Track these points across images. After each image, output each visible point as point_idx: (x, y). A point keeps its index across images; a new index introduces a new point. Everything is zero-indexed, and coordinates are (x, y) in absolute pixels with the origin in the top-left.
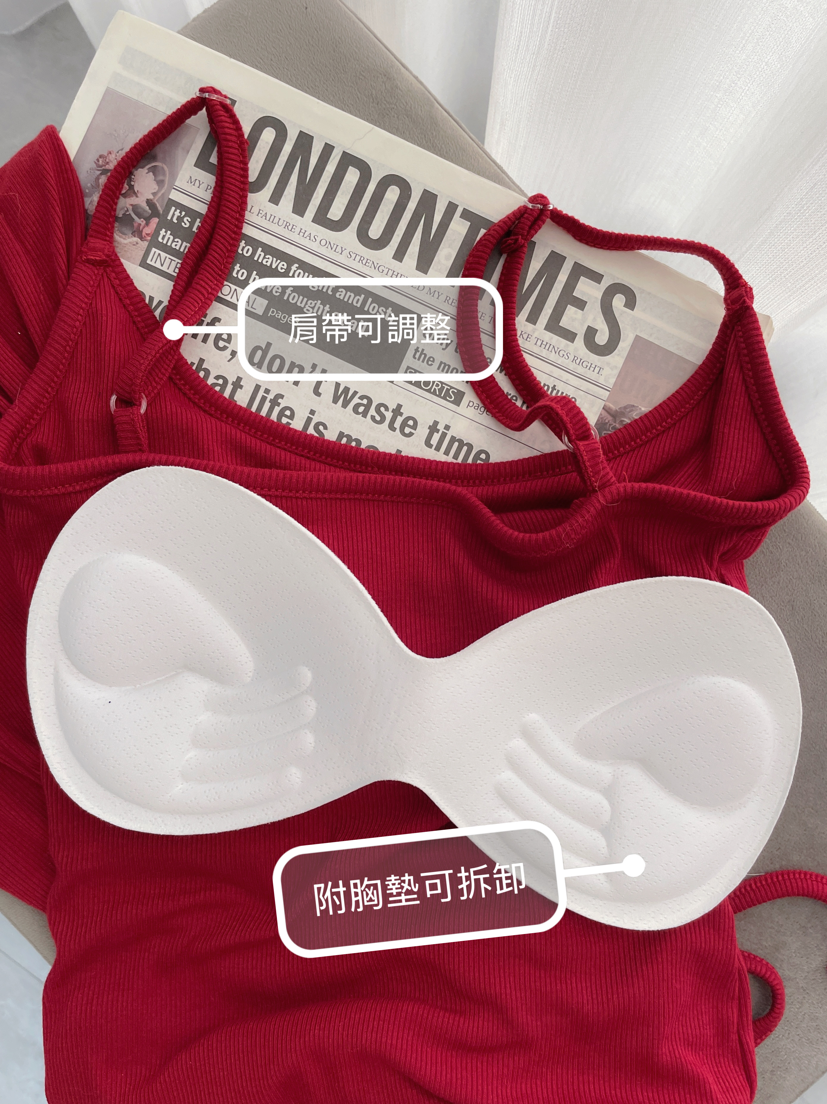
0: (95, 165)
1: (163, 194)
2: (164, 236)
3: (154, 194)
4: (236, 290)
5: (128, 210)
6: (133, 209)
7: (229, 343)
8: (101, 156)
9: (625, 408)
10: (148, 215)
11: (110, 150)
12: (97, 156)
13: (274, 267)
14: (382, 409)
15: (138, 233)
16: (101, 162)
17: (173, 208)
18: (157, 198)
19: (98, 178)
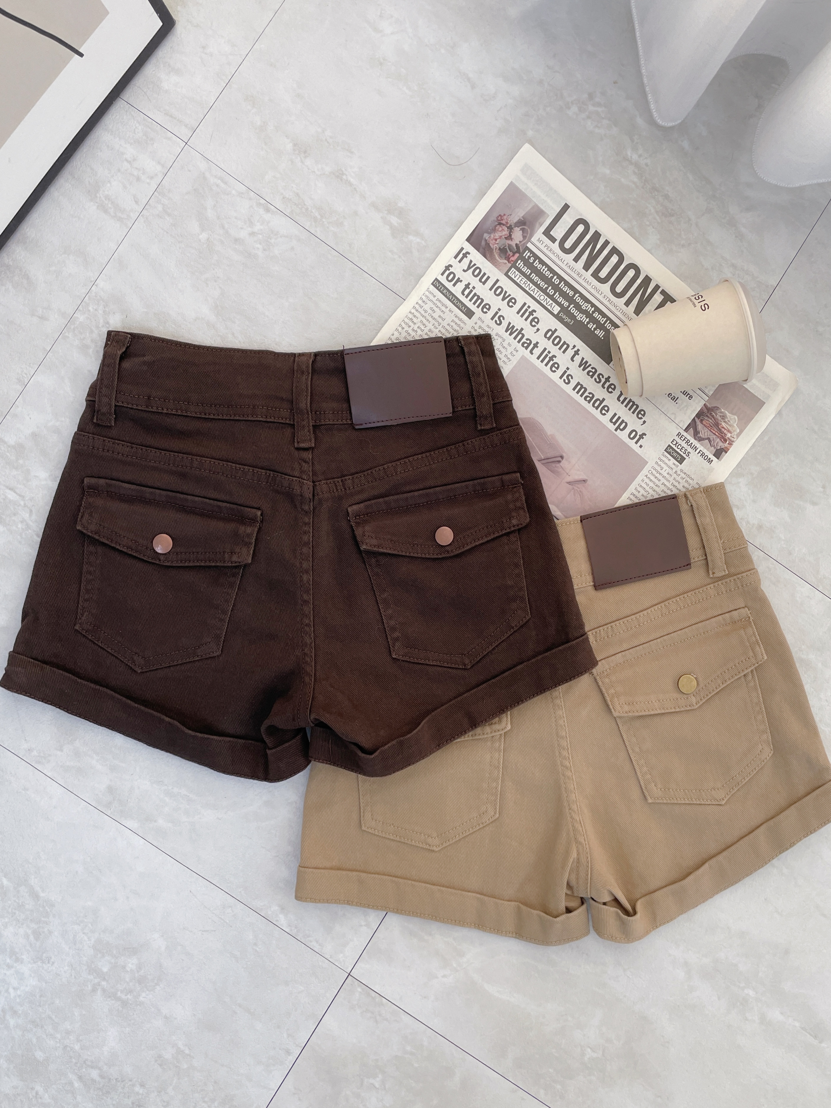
0: (496, 220)
1: (524, 243)
2: (519, 264)
4: (547, 299)
5: (506, 246)
6: (508, 246)
7: (537, 324)
8: (500, 215)
9: (714, 407)
11: (505, 213)
12: (498, 215)
13: (568, 292)
14: (601, 376)
15: (508, 259)
16: (499, 218)
17: (527, 251)
18: (521, 244)
19: (496, 226)
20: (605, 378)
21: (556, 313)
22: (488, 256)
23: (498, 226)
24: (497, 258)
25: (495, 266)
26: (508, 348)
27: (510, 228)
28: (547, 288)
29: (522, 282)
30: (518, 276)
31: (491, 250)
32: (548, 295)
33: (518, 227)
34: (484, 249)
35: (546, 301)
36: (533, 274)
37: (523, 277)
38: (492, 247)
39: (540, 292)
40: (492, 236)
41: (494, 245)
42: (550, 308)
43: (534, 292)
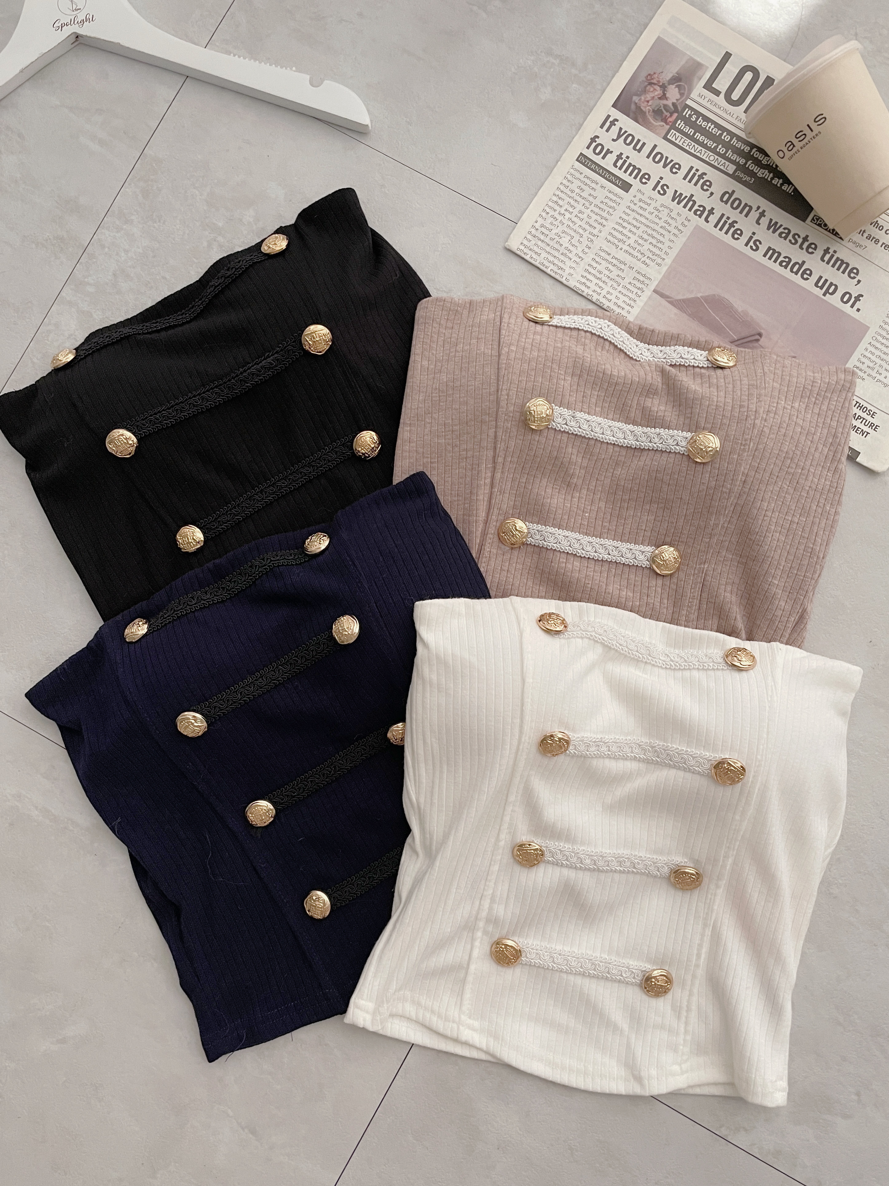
0: (645, 79)
1: (683, 101)
2: (679, 125)
3: (677, 100)
4: (718, 158)
5: (660, 107)
6: (664, 107)
7: (710, 188)
8: (649, 75)
10: (671, 111)
11: (656, 71)
12: (647, 74)
13: (742, 148)
14: (796, 237)
15: (665, 120)
16: (650, 77)
17: (687, 109)
18: (679, 102)
19: (646, 87)
20: (802, 237)
21: (731, 172)
22: (640, 120)
23: (649, 87)
24: (652, 121)
25: (650, 130)
26: (678, 218)
27: (664, 87)
28: (717, 147)
29: (686, 145)
30: (680, 138)
31: (643, 113)
32: (719, 154)
33: (673, 84)
34: (635, 113)
35: (717, 162)
36: (697, 134)
37: (685, 138)
38: (644, 109)
39: (709, 152)
40: (643, 98)
41: (646, 107)
42: (723, 169)
43: (701, 153)
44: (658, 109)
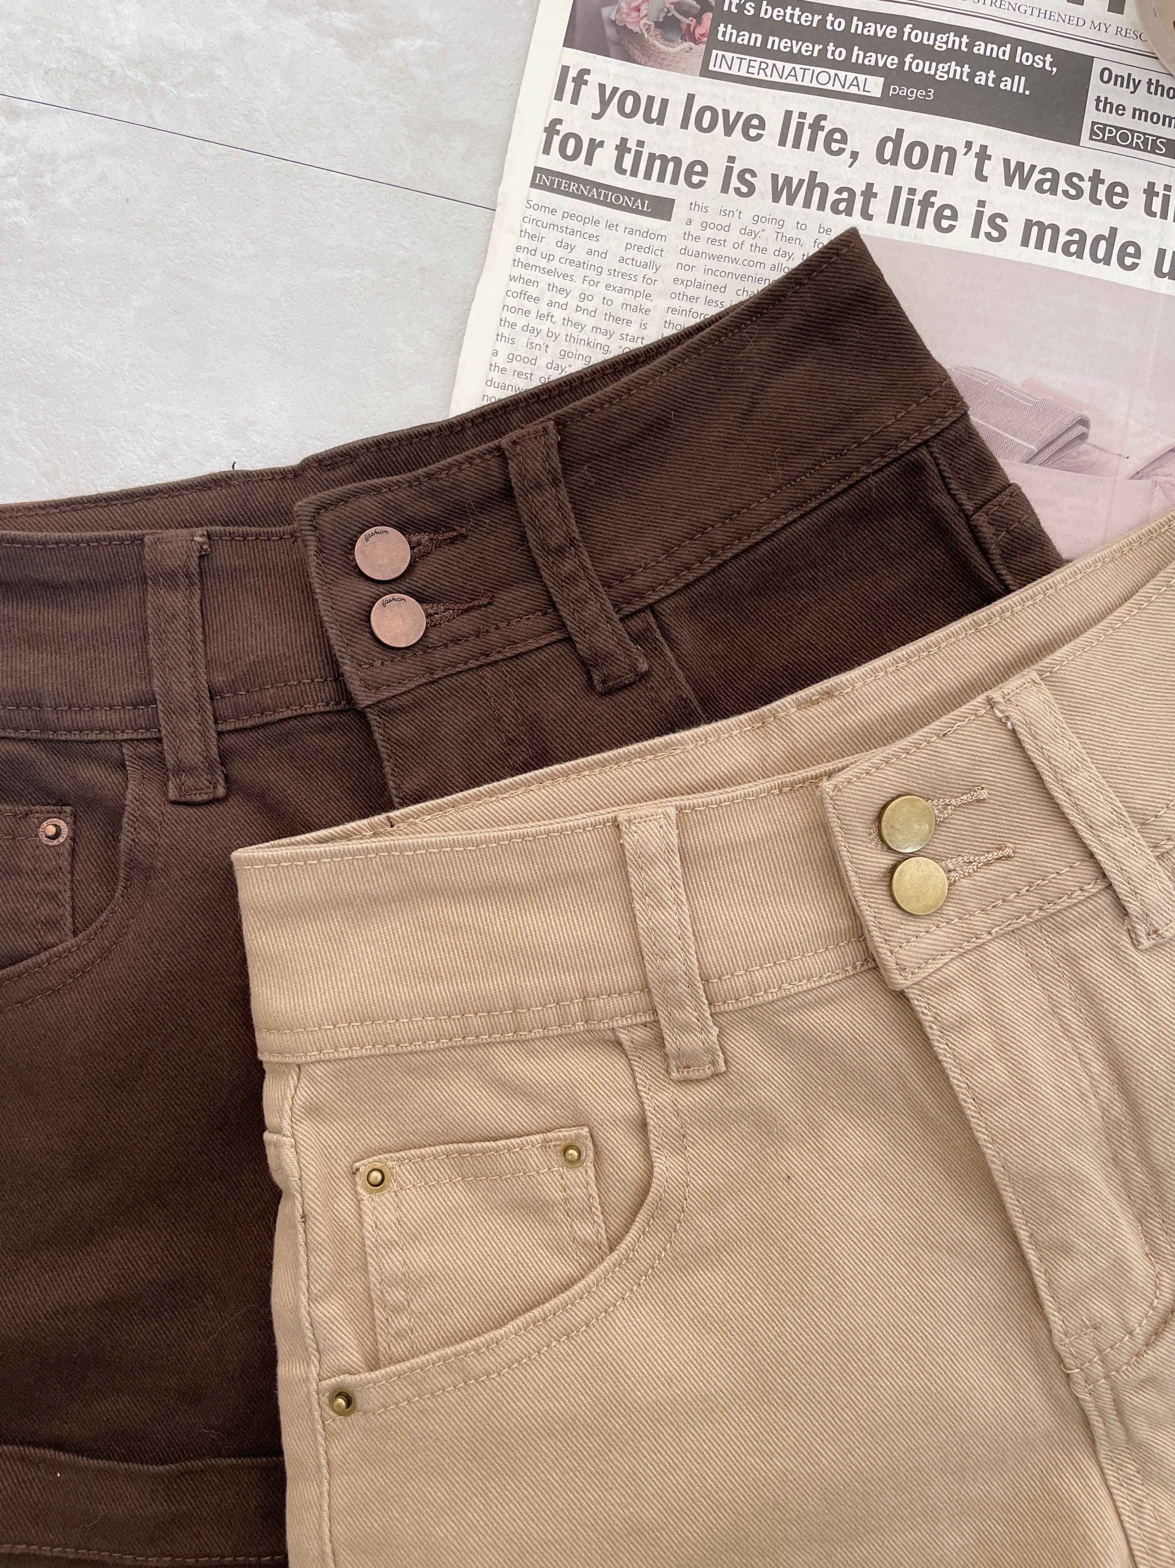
20: (1086, 179)
21: (877, 93)
24: (663, 47)
25: (668, 67)
26: (803, 234)
28: (823, 52)
29: (755, 70)
30: (736, 62)
32: (833, 65)
34: (618, 44)
35: (836, 82)
36: (771, 39)
37: (749, 58)
38: (634, 29)
39: (812, 68)
40: (623, 5)
41: (637, 23)
42: (856, 92)
43: (796, 76)
44: (665, 17)
